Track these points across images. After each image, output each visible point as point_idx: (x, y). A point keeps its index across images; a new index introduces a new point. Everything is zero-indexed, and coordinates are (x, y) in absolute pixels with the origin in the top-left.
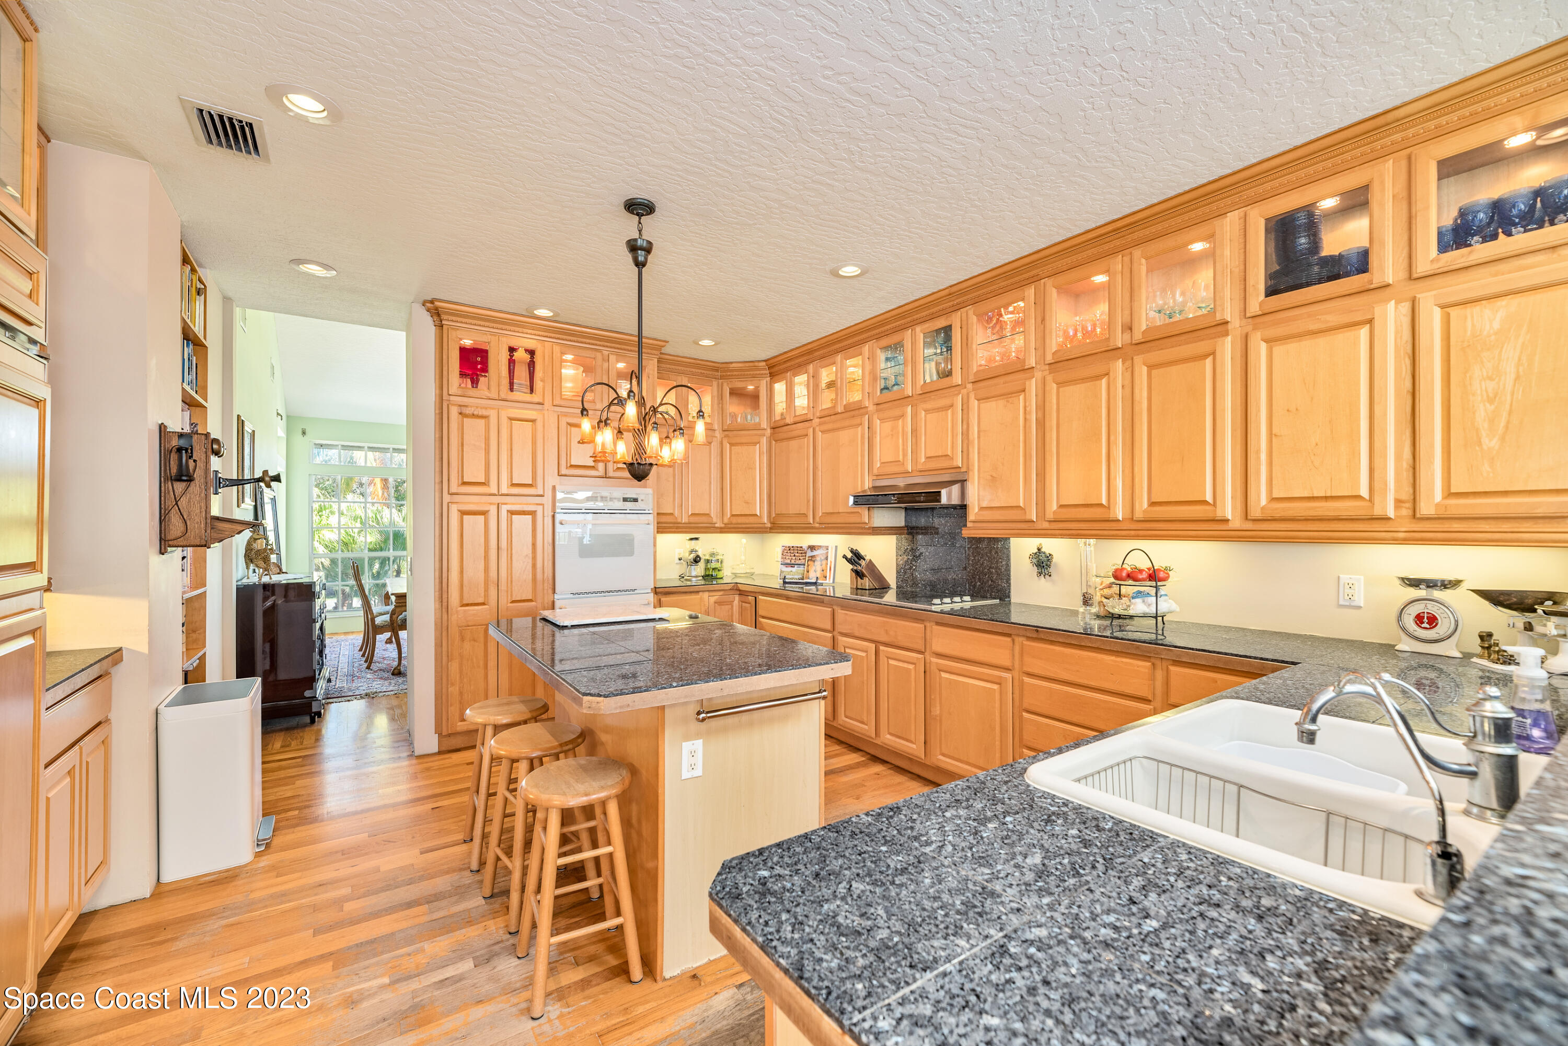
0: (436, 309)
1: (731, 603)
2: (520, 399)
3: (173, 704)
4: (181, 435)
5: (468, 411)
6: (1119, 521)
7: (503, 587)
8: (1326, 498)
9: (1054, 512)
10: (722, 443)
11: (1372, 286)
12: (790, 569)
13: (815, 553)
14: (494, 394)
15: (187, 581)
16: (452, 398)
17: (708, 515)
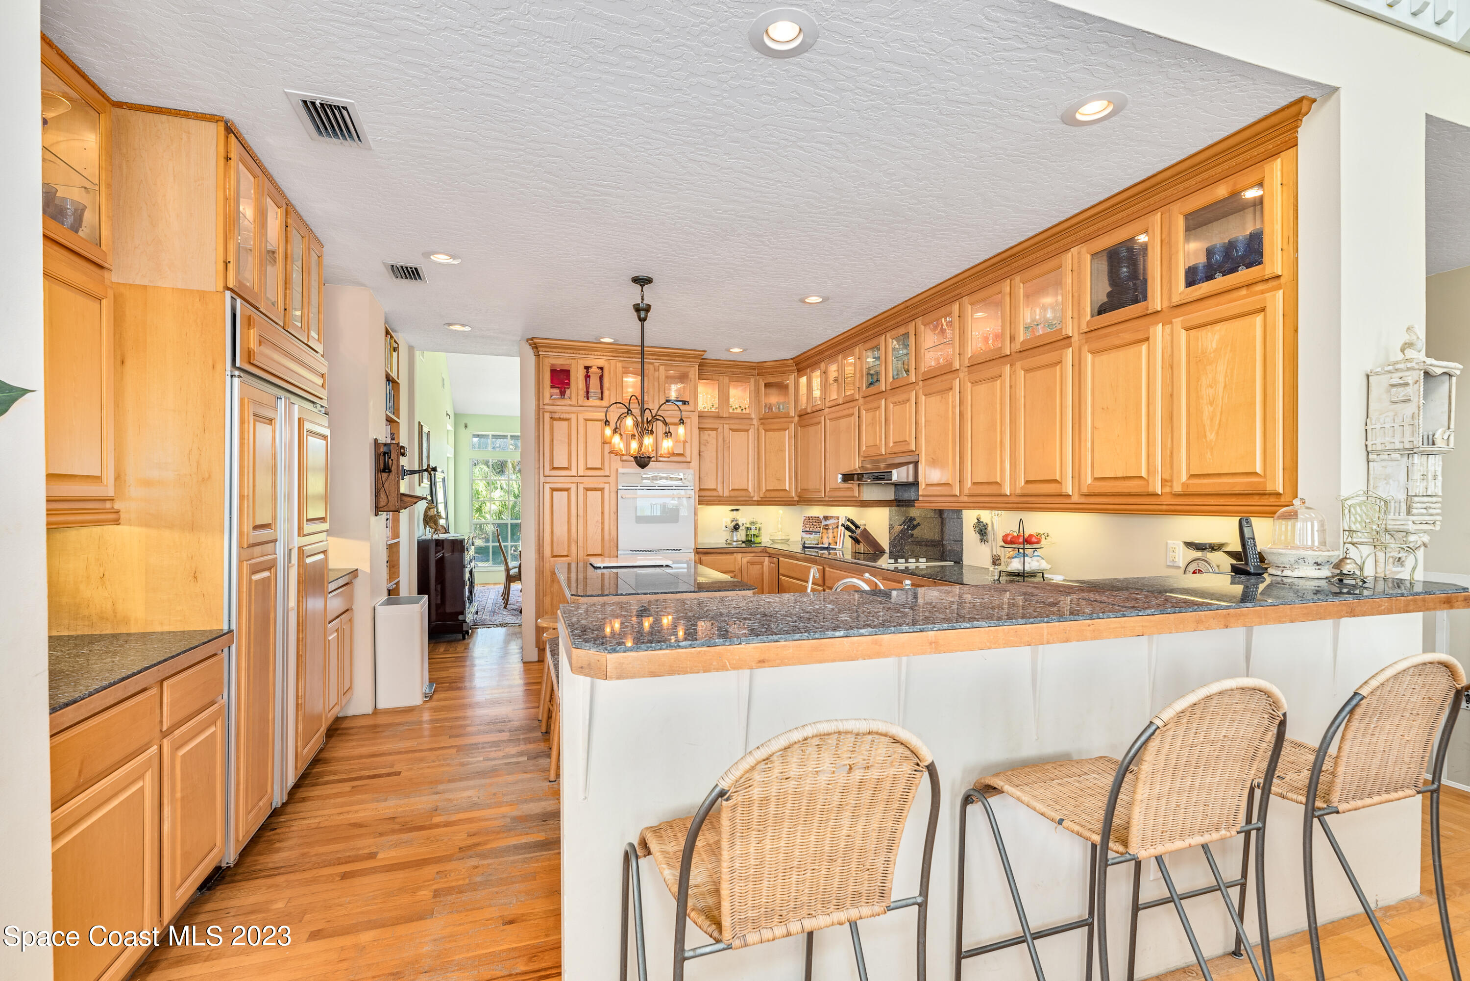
0: (535, 344)
1: (762, 563)
2: (593, 404)
3: (382, 604)
4: (385, 445)
5: (556, 416)
6: (1007, 495)
7: (580, 544)
8: (1124, 478)
9: (969, 489)
10: (758, 430)
11: (1149, 312)
12: (808, 536)
13: (828, 522)
14: (574, 402)
15: (389, 534)
16: (546, 407)
17: (746, 490)
